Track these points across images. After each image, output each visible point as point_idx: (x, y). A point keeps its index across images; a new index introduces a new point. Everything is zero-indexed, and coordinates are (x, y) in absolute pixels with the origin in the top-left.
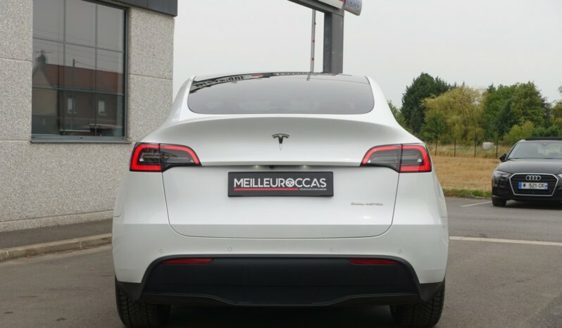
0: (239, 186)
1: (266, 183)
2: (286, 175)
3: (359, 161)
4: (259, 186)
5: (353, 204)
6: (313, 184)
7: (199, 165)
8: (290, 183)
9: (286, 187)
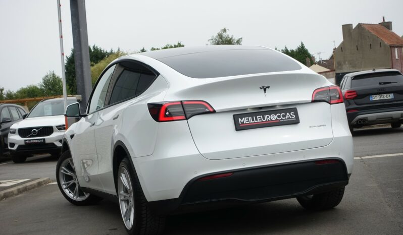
0: (243, 123)
1: (259, 119)
2: (270, 113)
3: (310, 99)
4: (255, 121)
5: (310, 127)
6: (287, 117)
7: (214, 112)
8: (274, 117)
9: (271, 120)
